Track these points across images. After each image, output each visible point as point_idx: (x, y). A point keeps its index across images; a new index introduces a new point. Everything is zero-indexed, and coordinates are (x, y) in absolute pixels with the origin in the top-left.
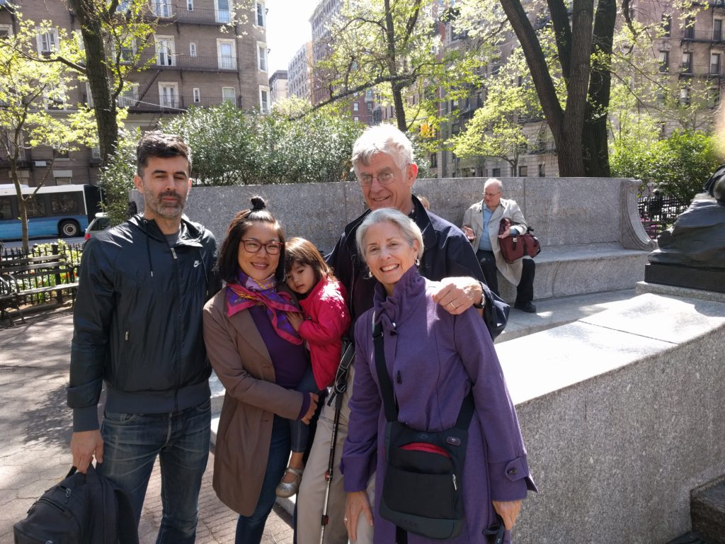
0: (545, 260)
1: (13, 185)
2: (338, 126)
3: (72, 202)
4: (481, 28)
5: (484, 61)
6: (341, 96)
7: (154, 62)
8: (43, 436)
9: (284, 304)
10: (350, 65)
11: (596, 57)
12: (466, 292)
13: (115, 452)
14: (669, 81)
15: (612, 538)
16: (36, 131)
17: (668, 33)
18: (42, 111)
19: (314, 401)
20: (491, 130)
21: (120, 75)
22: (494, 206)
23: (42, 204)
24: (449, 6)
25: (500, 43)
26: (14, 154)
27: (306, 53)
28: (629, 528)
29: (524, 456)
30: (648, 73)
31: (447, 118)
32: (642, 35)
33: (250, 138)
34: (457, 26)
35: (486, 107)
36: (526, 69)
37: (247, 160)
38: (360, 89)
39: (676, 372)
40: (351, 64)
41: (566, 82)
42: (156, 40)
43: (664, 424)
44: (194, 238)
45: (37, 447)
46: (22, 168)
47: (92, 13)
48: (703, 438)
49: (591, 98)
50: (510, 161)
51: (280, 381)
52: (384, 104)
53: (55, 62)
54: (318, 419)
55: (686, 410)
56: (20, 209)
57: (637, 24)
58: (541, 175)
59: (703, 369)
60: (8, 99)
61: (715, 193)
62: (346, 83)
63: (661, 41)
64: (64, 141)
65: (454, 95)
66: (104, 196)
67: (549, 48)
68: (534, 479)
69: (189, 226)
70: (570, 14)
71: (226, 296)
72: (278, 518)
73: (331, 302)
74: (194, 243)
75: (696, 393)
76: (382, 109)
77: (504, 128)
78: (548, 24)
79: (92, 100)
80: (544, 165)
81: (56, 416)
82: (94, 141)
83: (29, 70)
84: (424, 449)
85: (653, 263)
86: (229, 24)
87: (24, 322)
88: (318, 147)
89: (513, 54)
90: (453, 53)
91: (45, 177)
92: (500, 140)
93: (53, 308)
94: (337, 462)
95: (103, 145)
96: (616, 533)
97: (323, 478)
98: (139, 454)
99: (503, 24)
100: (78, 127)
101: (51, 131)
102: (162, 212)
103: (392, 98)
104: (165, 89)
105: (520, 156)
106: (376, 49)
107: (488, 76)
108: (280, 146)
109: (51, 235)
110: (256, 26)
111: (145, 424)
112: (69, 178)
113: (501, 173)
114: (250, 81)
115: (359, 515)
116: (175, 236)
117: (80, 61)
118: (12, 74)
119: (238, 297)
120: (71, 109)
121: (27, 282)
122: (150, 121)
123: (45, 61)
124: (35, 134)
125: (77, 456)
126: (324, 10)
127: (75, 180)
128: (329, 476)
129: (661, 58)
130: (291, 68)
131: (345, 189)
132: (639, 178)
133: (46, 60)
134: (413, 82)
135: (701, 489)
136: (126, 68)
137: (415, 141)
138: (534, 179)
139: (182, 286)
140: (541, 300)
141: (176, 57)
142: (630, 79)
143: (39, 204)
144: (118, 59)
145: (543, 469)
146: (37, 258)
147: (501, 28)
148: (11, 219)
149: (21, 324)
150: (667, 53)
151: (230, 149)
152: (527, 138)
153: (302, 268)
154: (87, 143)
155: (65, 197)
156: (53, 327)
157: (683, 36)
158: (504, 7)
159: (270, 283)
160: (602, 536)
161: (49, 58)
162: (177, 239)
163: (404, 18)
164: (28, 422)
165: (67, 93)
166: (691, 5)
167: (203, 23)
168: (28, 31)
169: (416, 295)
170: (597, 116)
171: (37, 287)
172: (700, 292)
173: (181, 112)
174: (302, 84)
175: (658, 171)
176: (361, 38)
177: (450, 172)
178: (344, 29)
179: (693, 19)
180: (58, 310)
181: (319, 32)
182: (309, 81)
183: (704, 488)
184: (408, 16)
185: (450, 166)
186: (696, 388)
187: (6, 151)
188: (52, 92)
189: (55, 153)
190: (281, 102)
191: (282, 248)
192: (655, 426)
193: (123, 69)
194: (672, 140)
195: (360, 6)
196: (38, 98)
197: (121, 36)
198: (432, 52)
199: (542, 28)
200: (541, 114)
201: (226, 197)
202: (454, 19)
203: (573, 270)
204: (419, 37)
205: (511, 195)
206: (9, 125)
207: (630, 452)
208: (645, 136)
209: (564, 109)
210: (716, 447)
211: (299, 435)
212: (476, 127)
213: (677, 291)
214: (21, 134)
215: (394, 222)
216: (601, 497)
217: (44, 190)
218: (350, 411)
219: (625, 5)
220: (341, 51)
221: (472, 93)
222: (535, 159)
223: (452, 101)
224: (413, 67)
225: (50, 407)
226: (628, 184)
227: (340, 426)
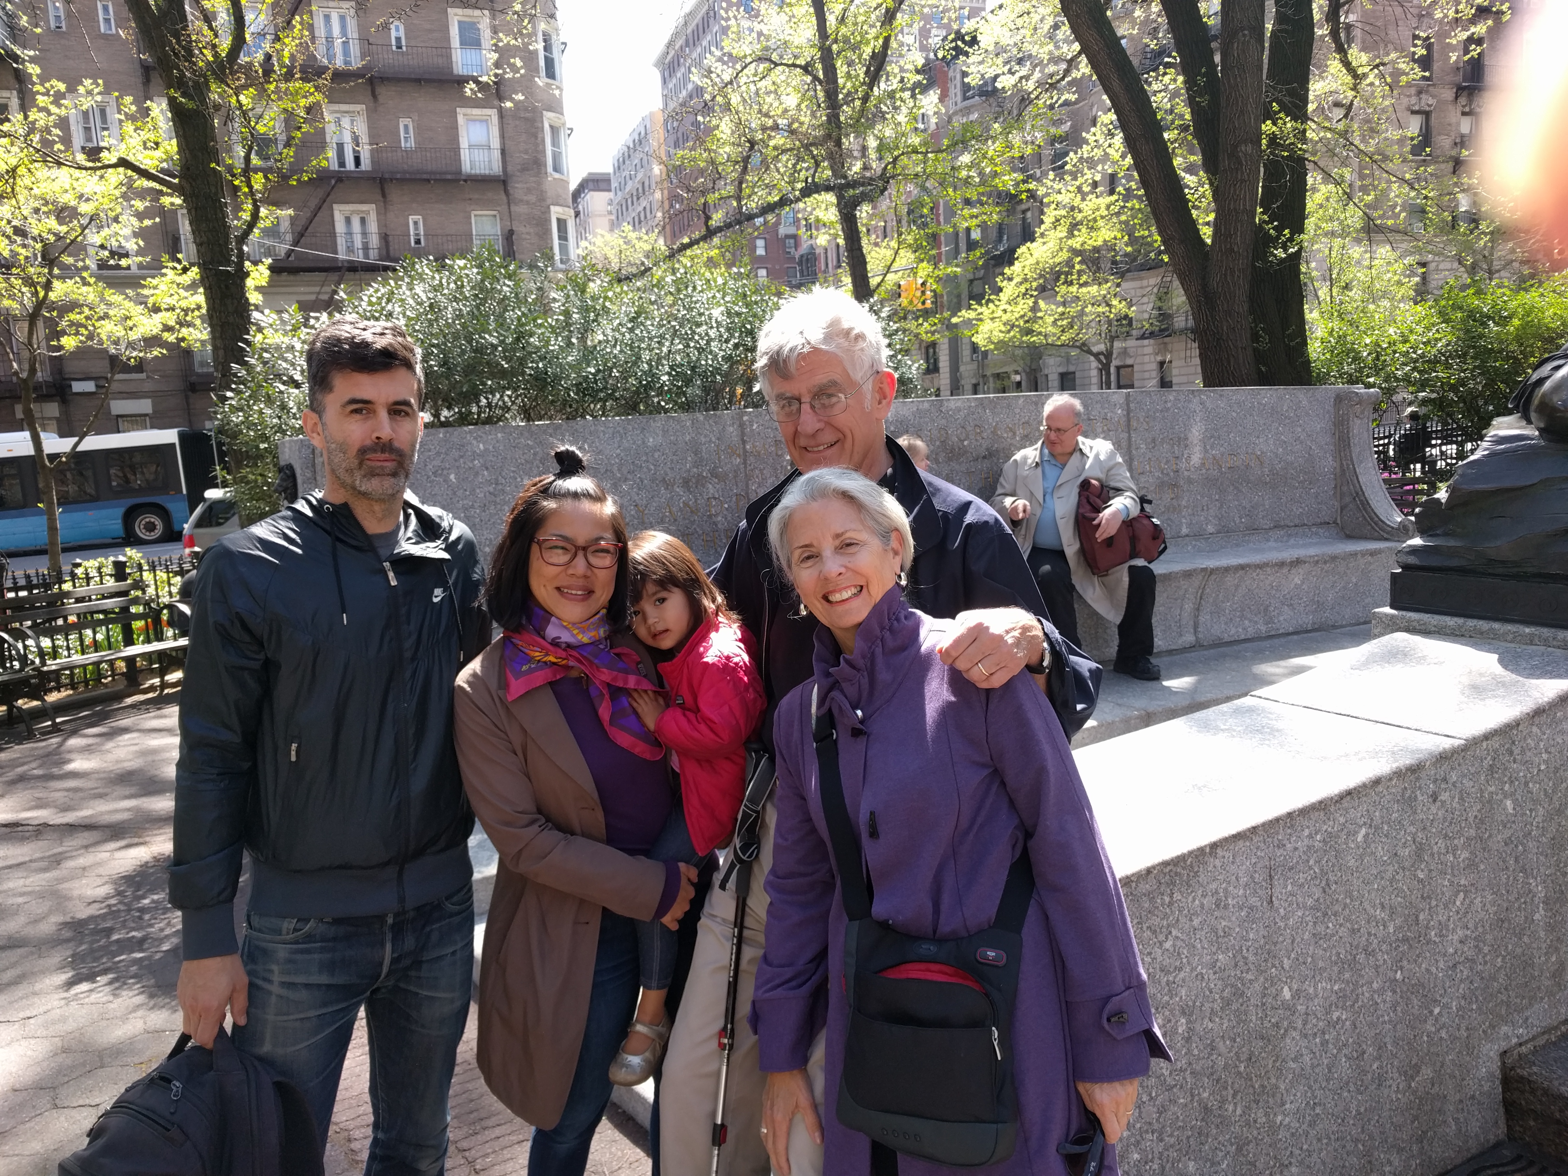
0: (1176, 567)
1: (27, 434)
2: (723, 290)
3: (153, 468)
4: (1024, 72)
5: (1033, 143)
6: (728, 226)
7: (324, 163)
8: (105, 972)
9: (628, 673)
10: (746, 160)
11: (1274, 128)
12: (1009, 639)
13: (273, 999)
14: (1431, 175)
15: (1336, 1158)
16: (73, 316)
17: (1427, 74)
18: (85, 274)
19: (689, 880)
20: (1053, 289)
21: (252, 193)
22: (1063, 454)
23: (89, 473)
24: (955, 27)
25: (1066, 103)
26: (26, 366)
27: (649, 137)
28: (1371, 1137)
29: (1141, 985)
30: (1386, 158)
31: (957, 266)
32: (1371, 78)
33: (535, 320)
34: (972, 69)
35: (1040, 240)
36: (1123, 157)
37: (532, 368)
38: (768, 209)
39: (1462, 799)
40: (749, 157)
41: (1211, 184)
42: (327, 117)
43: (1440, 910)
44: (432, 540)
45: (94, 997)
46: (44, 398)
47: (191, 62)
48: (1526, 939)
49: (1266, 217)
50: (1096, 355)
51: (614, 838)
52: (822, 240)
53: (110, 170)
54: (699, 919)
55: (1486, 880)
56: (41, 485)
57: (1358, 57)
58: (1165, 384)
59: (1519, 792)
60: (11, 251)
61: (1533, 416)
62: (739, 199)
63: (1413, 91)
64: (134, 336)
65: (972, 217)
66: (222, 455)
67: (1171, 111)
68: (1164, 1035)
69: (420, 514)
70: (1215, 38)
71: (502, 657)
72: (617, 1135)
73: (726, 667)
74: (433, 550)
75: (1506, 844)
76: (817, 251)
77: (1081, 286)
78: (1166, 60)
79: (193, 248)
80: (1170, 362)
81: (133, 929)
82: (199, 336)
83: (56, 187)
84: (929, 976)
85: (1406, 567)
86: (484, 79)
87: (56, 729)
88: (682, 338)
89: (1095, 125)
90: (965, 128)
91: (96, 416)
92: (1073, 310)
93: (119, 696)
94: (744, 1009)
95: (219, 343)
96: (1344, 1147)
97: (714, 1044)
98: (325, 1005)
99: (1072, 63)
100: (163, 306)
101: (106, 316)
102: (365, 486)
103: (839, 227)
104: (348, 220)
105: (1117, 344)
106: (802, 123)
107: (1045, 174)
108: (601, 337)
109: (111, 541)
110: (541, 81)
111: (334, 939)
112: (146, 415)
113: (1078, 382)
114: (532, 198)
115: (791, 1120)
116: (392, 537)
117: (165, 165)
118: (19, 197)
119: (529, 659)
120: (148, 267)
121: (60, 641)
122: (317, 289)
123: (91, 168)
124: (72, 324)
125: (192, 1013)
126: (687, 41)
127: (157, 421)
128: (726, 1041)
129: (1414, 127)
130: (619, 166)
131: (742, 425)
132: (1373, 386)
133: (91, 164)
134: (882, 192)
135: (1524, 1049)
136: (266, 177)
137: (890, 318)
138: (1149, 393)
139: (409, 643)
140: (1170, 652)
141: (372, 151)
142: (1347, 173)
143: (81, 474)
144: (247, 159)
145: (1183, 1013)
146: (81, 591)
147: (1067, 72)
148: (24, 507)
149: (50, 733)
150: (1427, 114)
151: (494, 347)
152: (1130, 305)
153: (664, 594)
154: (183, 339)
155: (137, 458)
156: (120, 738)
157: (1459, 78)
158: (1072, 27)
159: (597, 628)
160: (1315, 1155)
161: (99, 160)
162: (397, 543)
163: (860, 57)
164: (71, 944)
165: (137, 234)
166: (1473, 11)
167: (427, 76)
168: (52, 103)
169: (903, 648)
170: (1280, 253)
171: (83, 653)
172: (1509, 627)
173: (386, 269)
174: (644, 203)
175: (1414, 369)
176: (769, 99)
177: (967, 382)
178: (731, 82)
179: (1479, 42)
180: (129, 701)
181: (677, 89)
182: (658, 195)
183: (1530, 1046)
184: (867, 51)
185: (967, 369)
186: (1507, 833)
187: (11, 361)
188: (106, 232)
189: (114, 362)
190: (599, 241)
191: (622, 554)
192: (1421, 917)
193: (258, 181)
194: (1443, 303)
195: (765, 32)
196: (76, 247)
197: (253, 109)
198: (921, 126)
199: (1155, 70)
200: (1160, 253)
201: (486, 450)
202: (966, 54)
203: (1237, 587)
204: (891, 95)
205: (1099, 430)
206: (15, 305)
207: (1369, 973)
208: (1385, 294)
209: (1209, 241)
210: (1554, 959)
211: (657, 953)
212: (1021, 283)
213: (1460, 627)
214: (40, 324)
215: (847, 497)
216: (1309, 1070)
217: (93, 443)
218: (769, 900)
219: (1332, 15)
220: (725, 128)
221: (1010, 212)
222: (1149, 350)
223: (968, 230)
224: (880, 159)
225: (119, 911)
226: (1350, 400)
227: (746, 933)
